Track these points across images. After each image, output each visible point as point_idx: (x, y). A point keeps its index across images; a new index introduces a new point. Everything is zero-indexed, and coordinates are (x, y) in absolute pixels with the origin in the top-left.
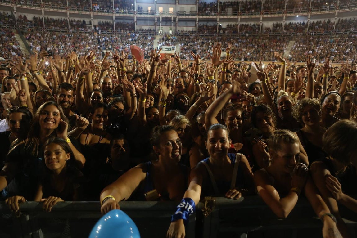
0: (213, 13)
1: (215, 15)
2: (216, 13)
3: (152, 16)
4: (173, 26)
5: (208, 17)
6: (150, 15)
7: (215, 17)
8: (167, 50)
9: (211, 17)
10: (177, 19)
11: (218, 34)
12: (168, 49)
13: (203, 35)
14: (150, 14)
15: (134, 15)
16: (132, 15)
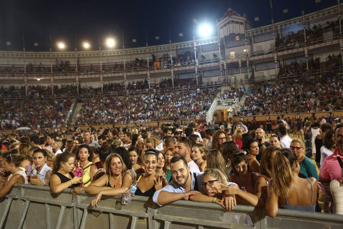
0: (297, 45)
1: (300, 47)
2: (302, 43)
3: (216, 64)
4: (249, 72)
5: (290, 51)
6: (213, 64)
7: (301, 50)
8: (227, 104)
9: (295, 51)
10: (248, 62)
11: (310, 73)
12: (229, 103)
13: (286, 77)
14: (213, 62)
15: (195, 66)
16: (192, 67)
